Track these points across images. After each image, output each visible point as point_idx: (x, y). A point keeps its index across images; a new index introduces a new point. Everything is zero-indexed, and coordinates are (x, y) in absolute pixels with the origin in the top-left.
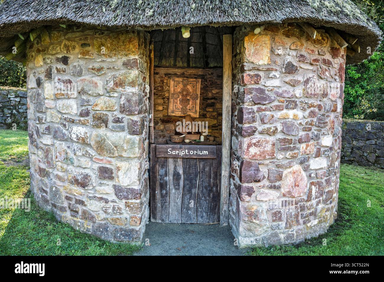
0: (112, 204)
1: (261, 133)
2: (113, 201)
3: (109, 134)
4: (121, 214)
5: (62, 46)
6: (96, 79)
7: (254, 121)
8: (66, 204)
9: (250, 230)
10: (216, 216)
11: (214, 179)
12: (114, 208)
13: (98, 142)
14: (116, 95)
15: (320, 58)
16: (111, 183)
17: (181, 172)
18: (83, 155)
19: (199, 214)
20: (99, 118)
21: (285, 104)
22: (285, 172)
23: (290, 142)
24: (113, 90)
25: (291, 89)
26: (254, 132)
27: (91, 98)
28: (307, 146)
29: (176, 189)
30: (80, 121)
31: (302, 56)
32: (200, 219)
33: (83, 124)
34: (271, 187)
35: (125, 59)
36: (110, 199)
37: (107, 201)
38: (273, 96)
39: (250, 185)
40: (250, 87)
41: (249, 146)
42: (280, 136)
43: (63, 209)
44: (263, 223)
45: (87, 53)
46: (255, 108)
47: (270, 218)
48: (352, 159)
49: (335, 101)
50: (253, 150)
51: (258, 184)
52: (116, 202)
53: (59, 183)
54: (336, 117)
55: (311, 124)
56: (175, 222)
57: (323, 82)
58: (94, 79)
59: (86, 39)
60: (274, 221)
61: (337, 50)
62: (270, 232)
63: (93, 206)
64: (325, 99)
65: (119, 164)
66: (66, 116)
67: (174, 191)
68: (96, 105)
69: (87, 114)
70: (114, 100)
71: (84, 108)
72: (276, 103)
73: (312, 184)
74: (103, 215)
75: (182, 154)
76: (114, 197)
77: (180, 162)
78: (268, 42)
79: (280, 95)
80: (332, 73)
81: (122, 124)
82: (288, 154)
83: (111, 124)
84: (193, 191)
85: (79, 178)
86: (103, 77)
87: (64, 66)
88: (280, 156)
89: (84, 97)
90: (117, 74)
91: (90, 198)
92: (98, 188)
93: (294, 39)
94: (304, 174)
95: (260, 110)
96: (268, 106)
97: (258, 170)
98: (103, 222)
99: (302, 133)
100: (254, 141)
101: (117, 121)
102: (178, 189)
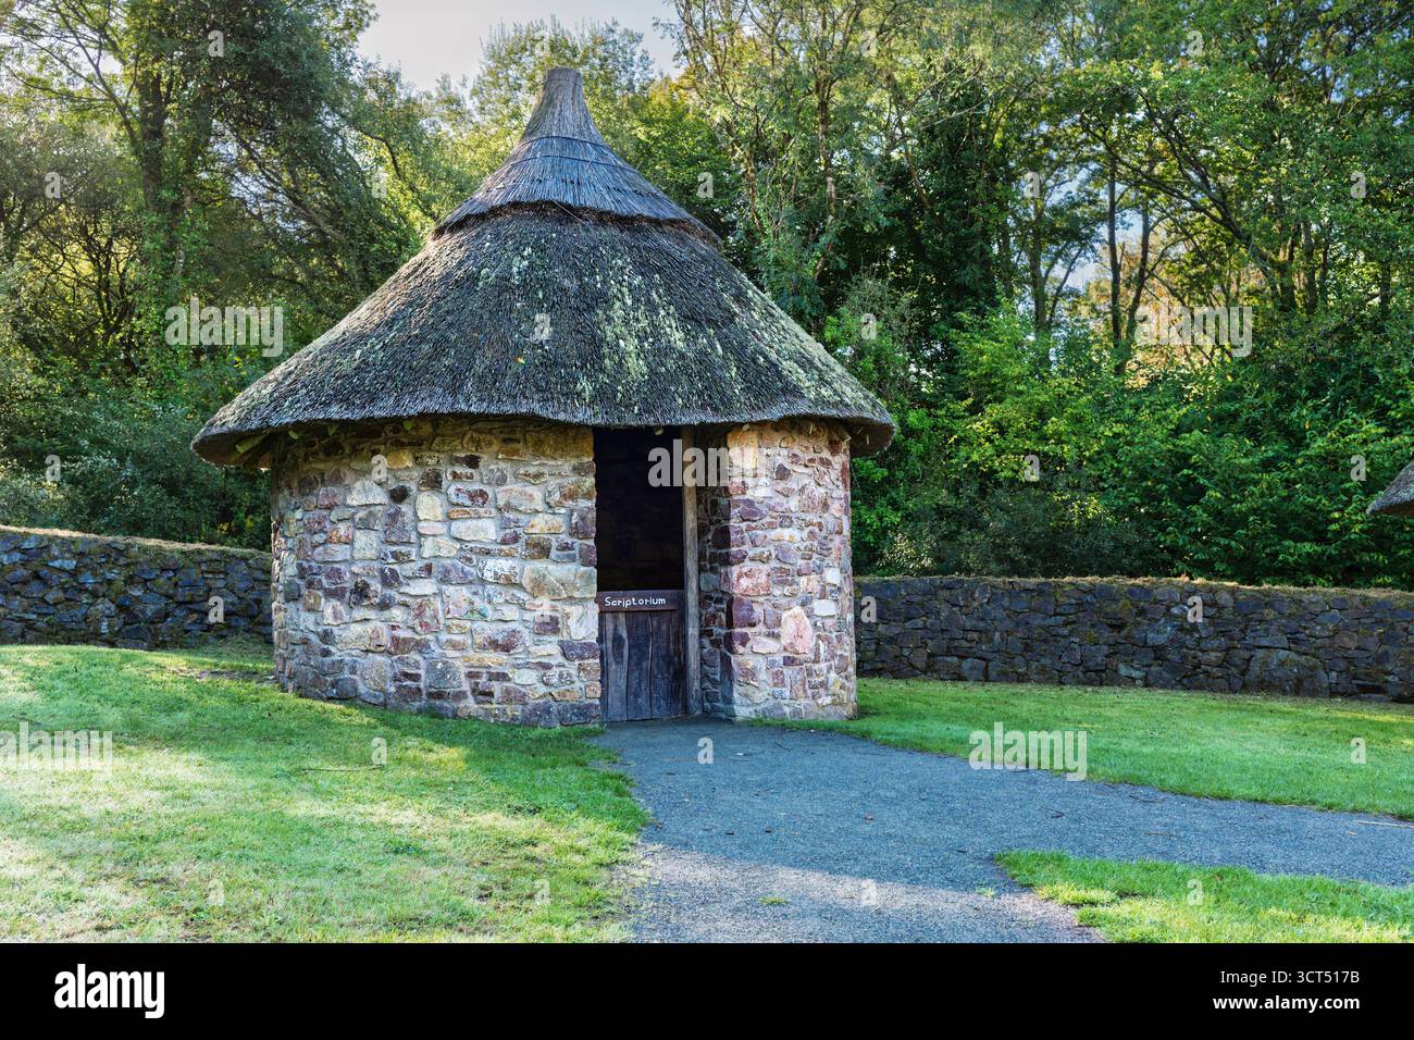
0: (558, 670)
1: (752, 560)
2: (559, 666)
3: (551, 567)
4: (572, 682)
5: (466, 440)
6: (530, 489)
7: (743, 543)
8: (466, 687)
9: (746, 696)
10: (680, 705)
11: (675, 643)
12: (561, 676)
13: (534, 581)
14: (563, 511)
15: (816, 456)
16: (555, 639)
17: (625, 635)
18: (507, 601)
19: (654, 702)
20: (536, 545)
21: (779, 520)
22: (785, 615)
23: (787, 572)
24: (560, 505)
25: (784, 500)
26: (745, 557)
27: (522, 517)
28: (809, 580)
29: (617, 663)
30: (501, 550)
31: (795, 455)
32: (655, 710)
33: (508, 555)
34: (768, 635)
35: (574, 462)
36: (553, 662)
37: (547, 667)
38: (764, 510)
39: (744, 630)
40: (736, 498)
41: (739, 577)
42: (774, 564)
43: (460, 696)
44: (762, 686)
45: (516, 452)
46: (744, 525)
47: (770, 681)
48: (880, 666)
49: (839, 518)
50: (745, 582)
51: (753, 630)
52: (563, 666)
53: (451, 653)
54: (842, 543)
55: (811, 550)
56: (618, 719)
57: (822, 490)
58: (527, 489)
59: (513, 431)
60: (775, 685)
61: (836, 443)
62: (772, 702)
63: (526, 678)
64: (826, 515)
65: (568, 609)
66: (470, 545)
67: (614, 667)
68: (532, 526)
69: (516, 539)
70: (560, 520)
71: (508, 531)
72: (768, 519)
73: (819, 637)
74: (543, 689)
75: (626, 604)
76: (561, 660)
77: (622, 618)
78: (755, 440)
79: (772, 509)
80: (834, 477)
81: (572, 552)
82: (787, 590)
83: (554, 553)
84: (644, 665)
85: (500, 638)
86: (542, 487)
87: (470, 471)
88: (777, 591)
89: (511, 515)
90: (565, 482)
91: (518, 667)
92: (532, 649)
93: (785, 434)
94: (807, 621)
95: (749, 529)
96: (759, 523)
97: (752, 610)
98: (541, 701)
99: (801, 563)
100: (745, 570)
101: (565, 547)
102: (622, 663)
